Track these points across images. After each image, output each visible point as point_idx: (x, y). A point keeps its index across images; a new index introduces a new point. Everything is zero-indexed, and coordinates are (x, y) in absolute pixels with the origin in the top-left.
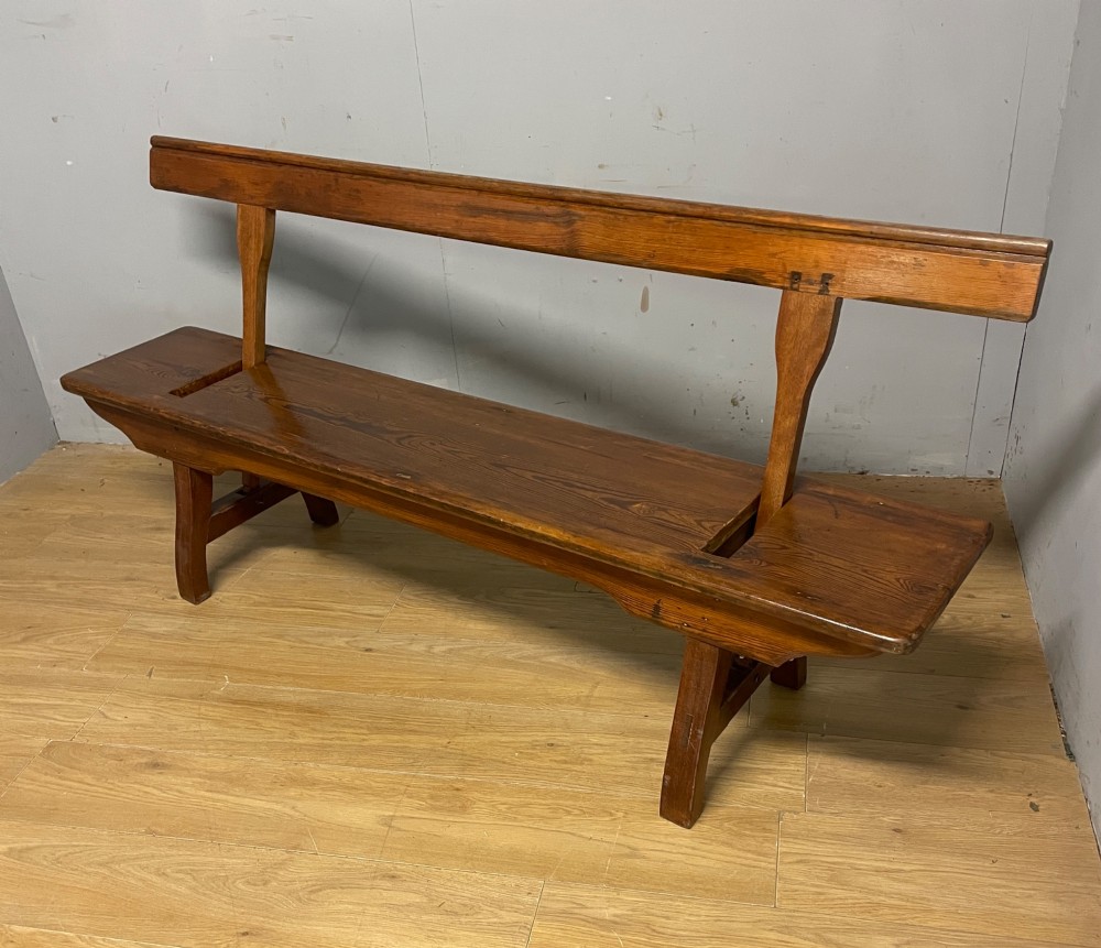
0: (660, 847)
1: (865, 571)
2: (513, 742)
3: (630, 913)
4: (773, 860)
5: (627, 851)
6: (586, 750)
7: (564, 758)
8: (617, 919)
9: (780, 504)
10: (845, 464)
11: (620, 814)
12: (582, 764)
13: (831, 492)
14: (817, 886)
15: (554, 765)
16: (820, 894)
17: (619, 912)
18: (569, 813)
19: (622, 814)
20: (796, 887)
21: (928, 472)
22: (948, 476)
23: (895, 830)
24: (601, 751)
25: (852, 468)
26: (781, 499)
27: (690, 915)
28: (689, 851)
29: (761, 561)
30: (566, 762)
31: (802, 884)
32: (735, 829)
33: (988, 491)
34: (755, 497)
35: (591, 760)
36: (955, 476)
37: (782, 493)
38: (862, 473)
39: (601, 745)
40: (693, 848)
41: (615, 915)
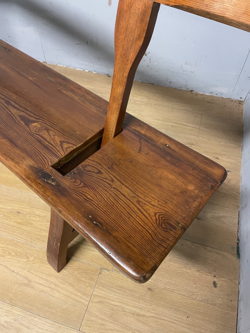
0: (42, 282)
1: (138, 202)
2: (3, 208)
3: (13, 321)
4: (88, 299)
5: (26, 282)
6: (32, 218)
7: (21, 221)
8: (5, 324)
9: (113, 136)
10: (185, 86)
11: (32, 258)
12: (27, 226)
13: (143, 132)
14: (103, 319)
15: (15, 224)
16: (103, 325)
17: (8, 320)
18: (10, 254)
19: (33, 258)
20: (93, 318)
21: (217, 94)
22: (224, 97)
23: (149, 289)
24: (38, 219)
25: (188, 88)
26: (113, 134)
27: (39, 328)
28: (53, 286)
29: (81, 181)
30: (20, 223)
31: (96, 317)
32: (79, 276)
33: (238, 106)
34: (101, 128)
35: (32, 224)
36: (227, 97)
37: (114, 131)
38: (191, 91)
39: (39, 216)
40: (56, 285)
41: (6, 322)
